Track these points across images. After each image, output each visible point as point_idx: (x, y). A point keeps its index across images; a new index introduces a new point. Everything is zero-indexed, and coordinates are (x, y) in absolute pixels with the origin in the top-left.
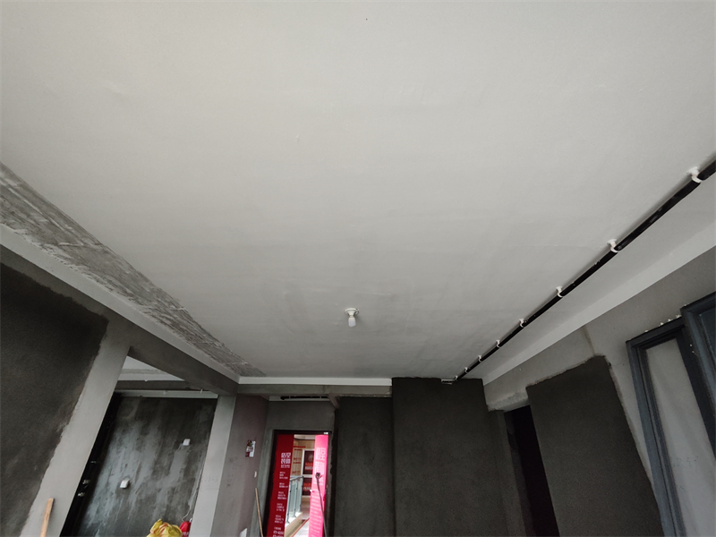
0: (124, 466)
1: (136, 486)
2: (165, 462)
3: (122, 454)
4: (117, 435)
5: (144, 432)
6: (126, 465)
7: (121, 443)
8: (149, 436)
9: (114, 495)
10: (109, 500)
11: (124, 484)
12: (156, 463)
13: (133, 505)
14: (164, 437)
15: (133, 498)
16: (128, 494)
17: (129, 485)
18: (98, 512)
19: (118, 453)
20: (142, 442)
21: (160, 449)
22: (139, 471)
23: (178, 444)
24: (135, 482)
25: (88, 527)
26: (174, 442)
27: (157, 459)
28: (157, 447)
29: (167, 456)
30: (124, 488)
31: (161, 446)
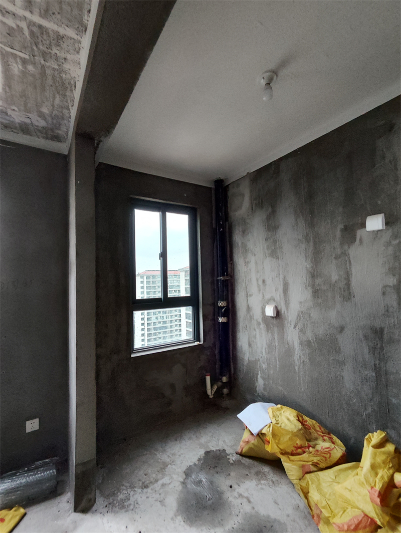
0: (260, 282)
1: (291, 315)
3: (252, 265)
4: (237, 238)
5: (272, 226)
6: (264, 281)
7: (246, 250)
8: (280, 232)
9: (262, 326)
10: (258, 331)
11: (270, 311)
12: (313, 275)
13: (297, 347)
15: (293, 336)
16: (282, 328)
17: (278, 314)
18: (250, 345)
19: (247, 263)
20: (275, 242)
21: (311, 249)
22: (285, 291)
23: (351, 231)
24: (287, 309)
25: (245, 363)
26: (339, 230)
27: (312, 267)
28: (303, 246)
29: (334, 261)
30: (273, 317)
31: (312, 244)
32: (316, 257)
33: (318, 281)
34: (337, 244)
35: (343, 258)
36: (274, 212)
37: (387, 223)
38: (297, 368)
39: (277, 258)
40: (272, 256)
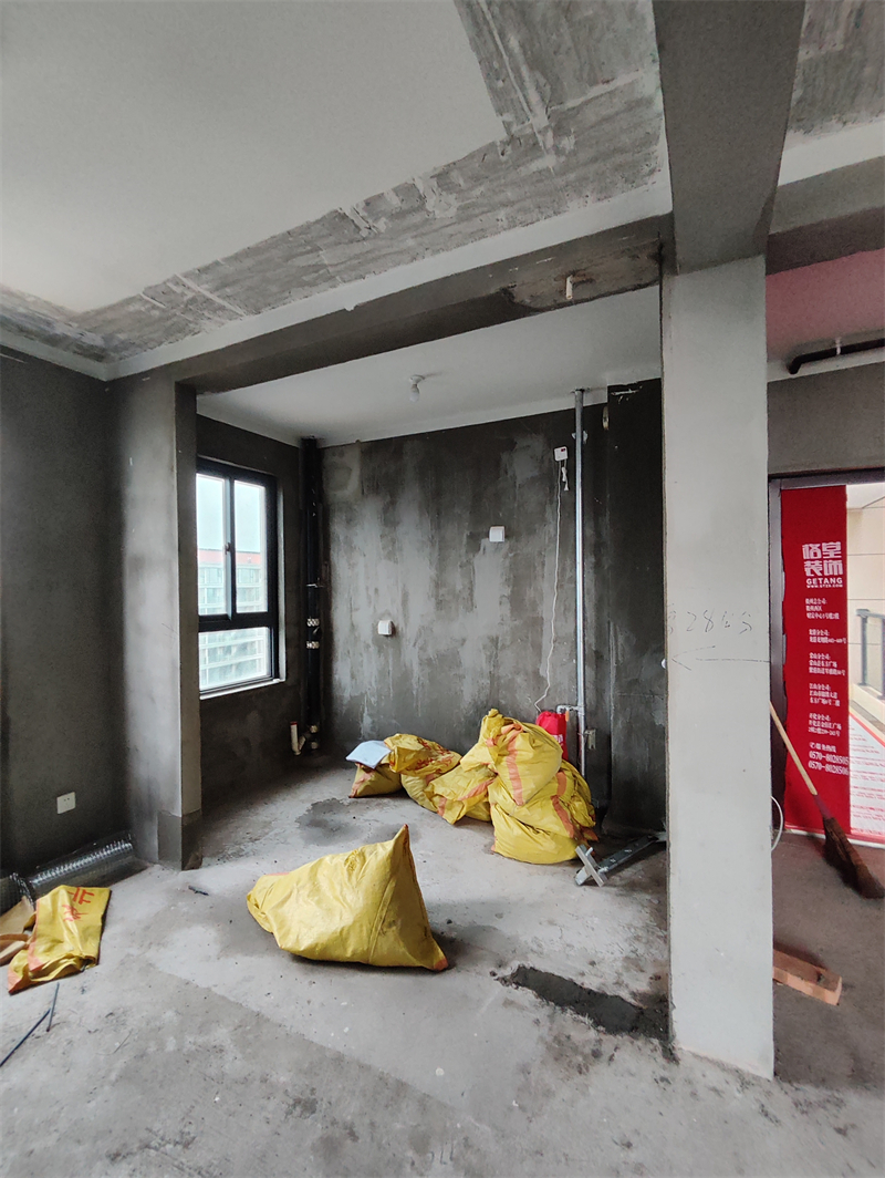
0: (371, 592)
1: (409, 632)
2: (457, 580)
3: (360, 569)
4: (338, 529)
5: (389, 520)
6: (376, 590)
7: (351, 548)
8: (401, 529)
9: (373, 649)
10: (365, 655)
11: (384, 629)
12: (438, 584)
13: (416, 668)
14: (438, 526)
15: (411, 655)
16: (398, 651)
17: (394, 630)
18: (353, 677)
19: (352, 566)
20: (393, 542)
21: (436, 554)
22: (405, 602)
23: (476, 539)
24: (406, 625)
25: (345, 702)
26: (465, 537)
27: (437, 575)
28: (428, 550)
29: (459, 570)
30: (387, 636)
31: (437, 547)
32: (441, 564)
33: (442, 591)
34: (463, 551)
35: (467, 566)
36: (393, 503)
37: (506, 537)
38: (414, 693)
39: (396, 562)
40: (390, 559)
